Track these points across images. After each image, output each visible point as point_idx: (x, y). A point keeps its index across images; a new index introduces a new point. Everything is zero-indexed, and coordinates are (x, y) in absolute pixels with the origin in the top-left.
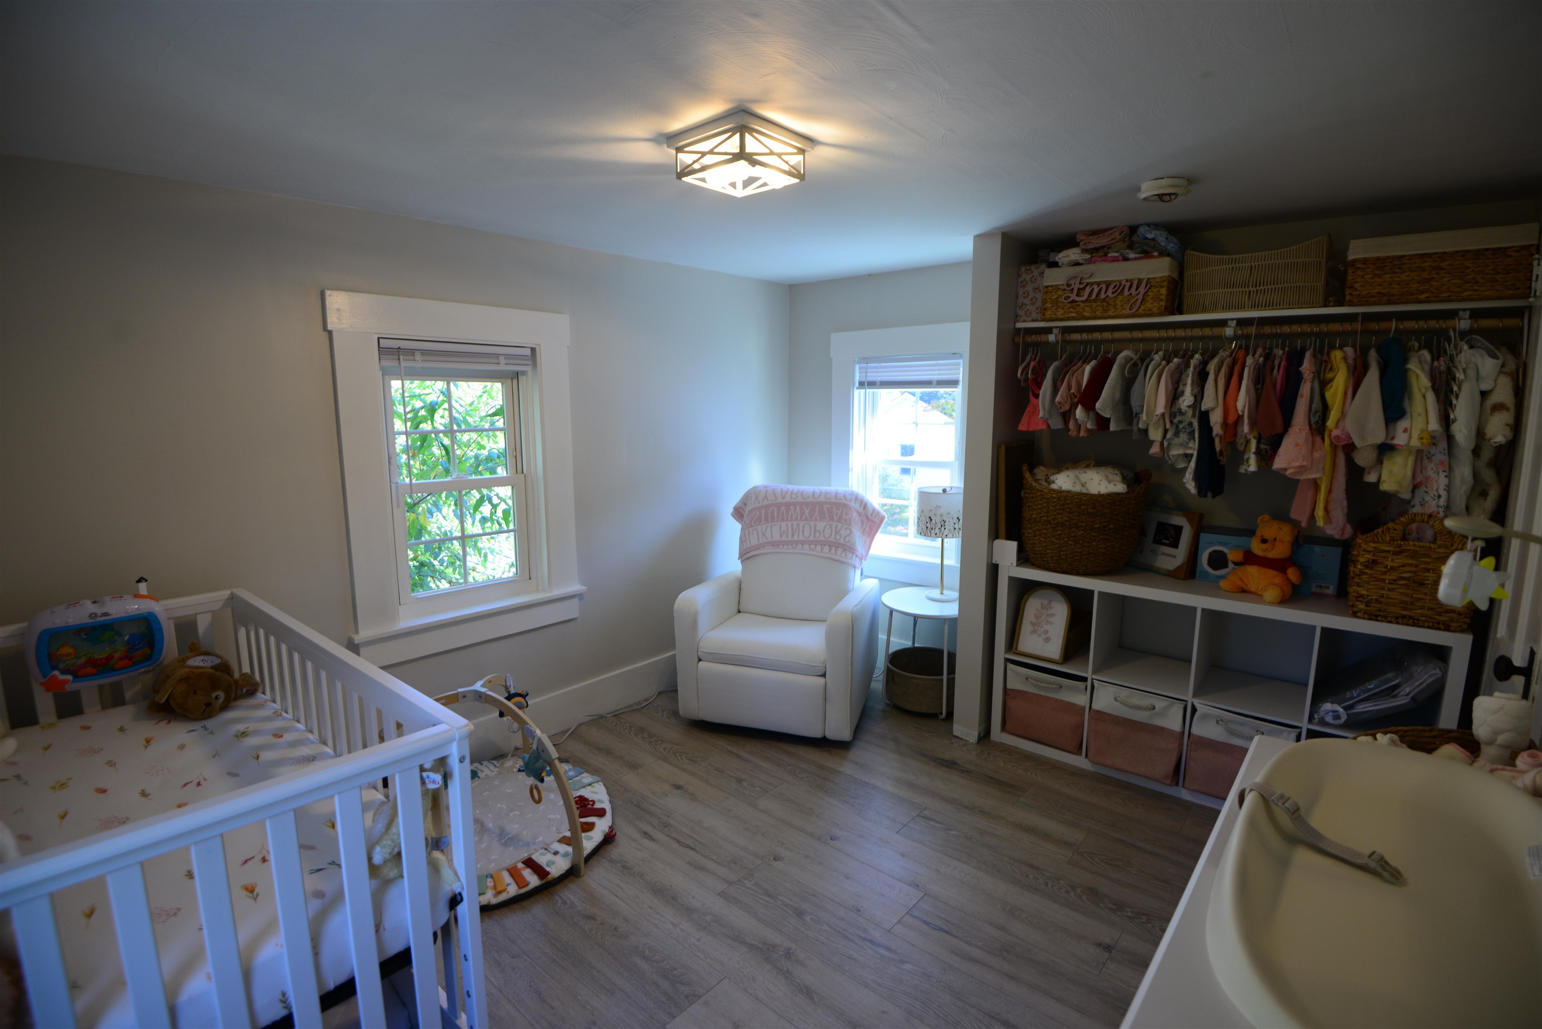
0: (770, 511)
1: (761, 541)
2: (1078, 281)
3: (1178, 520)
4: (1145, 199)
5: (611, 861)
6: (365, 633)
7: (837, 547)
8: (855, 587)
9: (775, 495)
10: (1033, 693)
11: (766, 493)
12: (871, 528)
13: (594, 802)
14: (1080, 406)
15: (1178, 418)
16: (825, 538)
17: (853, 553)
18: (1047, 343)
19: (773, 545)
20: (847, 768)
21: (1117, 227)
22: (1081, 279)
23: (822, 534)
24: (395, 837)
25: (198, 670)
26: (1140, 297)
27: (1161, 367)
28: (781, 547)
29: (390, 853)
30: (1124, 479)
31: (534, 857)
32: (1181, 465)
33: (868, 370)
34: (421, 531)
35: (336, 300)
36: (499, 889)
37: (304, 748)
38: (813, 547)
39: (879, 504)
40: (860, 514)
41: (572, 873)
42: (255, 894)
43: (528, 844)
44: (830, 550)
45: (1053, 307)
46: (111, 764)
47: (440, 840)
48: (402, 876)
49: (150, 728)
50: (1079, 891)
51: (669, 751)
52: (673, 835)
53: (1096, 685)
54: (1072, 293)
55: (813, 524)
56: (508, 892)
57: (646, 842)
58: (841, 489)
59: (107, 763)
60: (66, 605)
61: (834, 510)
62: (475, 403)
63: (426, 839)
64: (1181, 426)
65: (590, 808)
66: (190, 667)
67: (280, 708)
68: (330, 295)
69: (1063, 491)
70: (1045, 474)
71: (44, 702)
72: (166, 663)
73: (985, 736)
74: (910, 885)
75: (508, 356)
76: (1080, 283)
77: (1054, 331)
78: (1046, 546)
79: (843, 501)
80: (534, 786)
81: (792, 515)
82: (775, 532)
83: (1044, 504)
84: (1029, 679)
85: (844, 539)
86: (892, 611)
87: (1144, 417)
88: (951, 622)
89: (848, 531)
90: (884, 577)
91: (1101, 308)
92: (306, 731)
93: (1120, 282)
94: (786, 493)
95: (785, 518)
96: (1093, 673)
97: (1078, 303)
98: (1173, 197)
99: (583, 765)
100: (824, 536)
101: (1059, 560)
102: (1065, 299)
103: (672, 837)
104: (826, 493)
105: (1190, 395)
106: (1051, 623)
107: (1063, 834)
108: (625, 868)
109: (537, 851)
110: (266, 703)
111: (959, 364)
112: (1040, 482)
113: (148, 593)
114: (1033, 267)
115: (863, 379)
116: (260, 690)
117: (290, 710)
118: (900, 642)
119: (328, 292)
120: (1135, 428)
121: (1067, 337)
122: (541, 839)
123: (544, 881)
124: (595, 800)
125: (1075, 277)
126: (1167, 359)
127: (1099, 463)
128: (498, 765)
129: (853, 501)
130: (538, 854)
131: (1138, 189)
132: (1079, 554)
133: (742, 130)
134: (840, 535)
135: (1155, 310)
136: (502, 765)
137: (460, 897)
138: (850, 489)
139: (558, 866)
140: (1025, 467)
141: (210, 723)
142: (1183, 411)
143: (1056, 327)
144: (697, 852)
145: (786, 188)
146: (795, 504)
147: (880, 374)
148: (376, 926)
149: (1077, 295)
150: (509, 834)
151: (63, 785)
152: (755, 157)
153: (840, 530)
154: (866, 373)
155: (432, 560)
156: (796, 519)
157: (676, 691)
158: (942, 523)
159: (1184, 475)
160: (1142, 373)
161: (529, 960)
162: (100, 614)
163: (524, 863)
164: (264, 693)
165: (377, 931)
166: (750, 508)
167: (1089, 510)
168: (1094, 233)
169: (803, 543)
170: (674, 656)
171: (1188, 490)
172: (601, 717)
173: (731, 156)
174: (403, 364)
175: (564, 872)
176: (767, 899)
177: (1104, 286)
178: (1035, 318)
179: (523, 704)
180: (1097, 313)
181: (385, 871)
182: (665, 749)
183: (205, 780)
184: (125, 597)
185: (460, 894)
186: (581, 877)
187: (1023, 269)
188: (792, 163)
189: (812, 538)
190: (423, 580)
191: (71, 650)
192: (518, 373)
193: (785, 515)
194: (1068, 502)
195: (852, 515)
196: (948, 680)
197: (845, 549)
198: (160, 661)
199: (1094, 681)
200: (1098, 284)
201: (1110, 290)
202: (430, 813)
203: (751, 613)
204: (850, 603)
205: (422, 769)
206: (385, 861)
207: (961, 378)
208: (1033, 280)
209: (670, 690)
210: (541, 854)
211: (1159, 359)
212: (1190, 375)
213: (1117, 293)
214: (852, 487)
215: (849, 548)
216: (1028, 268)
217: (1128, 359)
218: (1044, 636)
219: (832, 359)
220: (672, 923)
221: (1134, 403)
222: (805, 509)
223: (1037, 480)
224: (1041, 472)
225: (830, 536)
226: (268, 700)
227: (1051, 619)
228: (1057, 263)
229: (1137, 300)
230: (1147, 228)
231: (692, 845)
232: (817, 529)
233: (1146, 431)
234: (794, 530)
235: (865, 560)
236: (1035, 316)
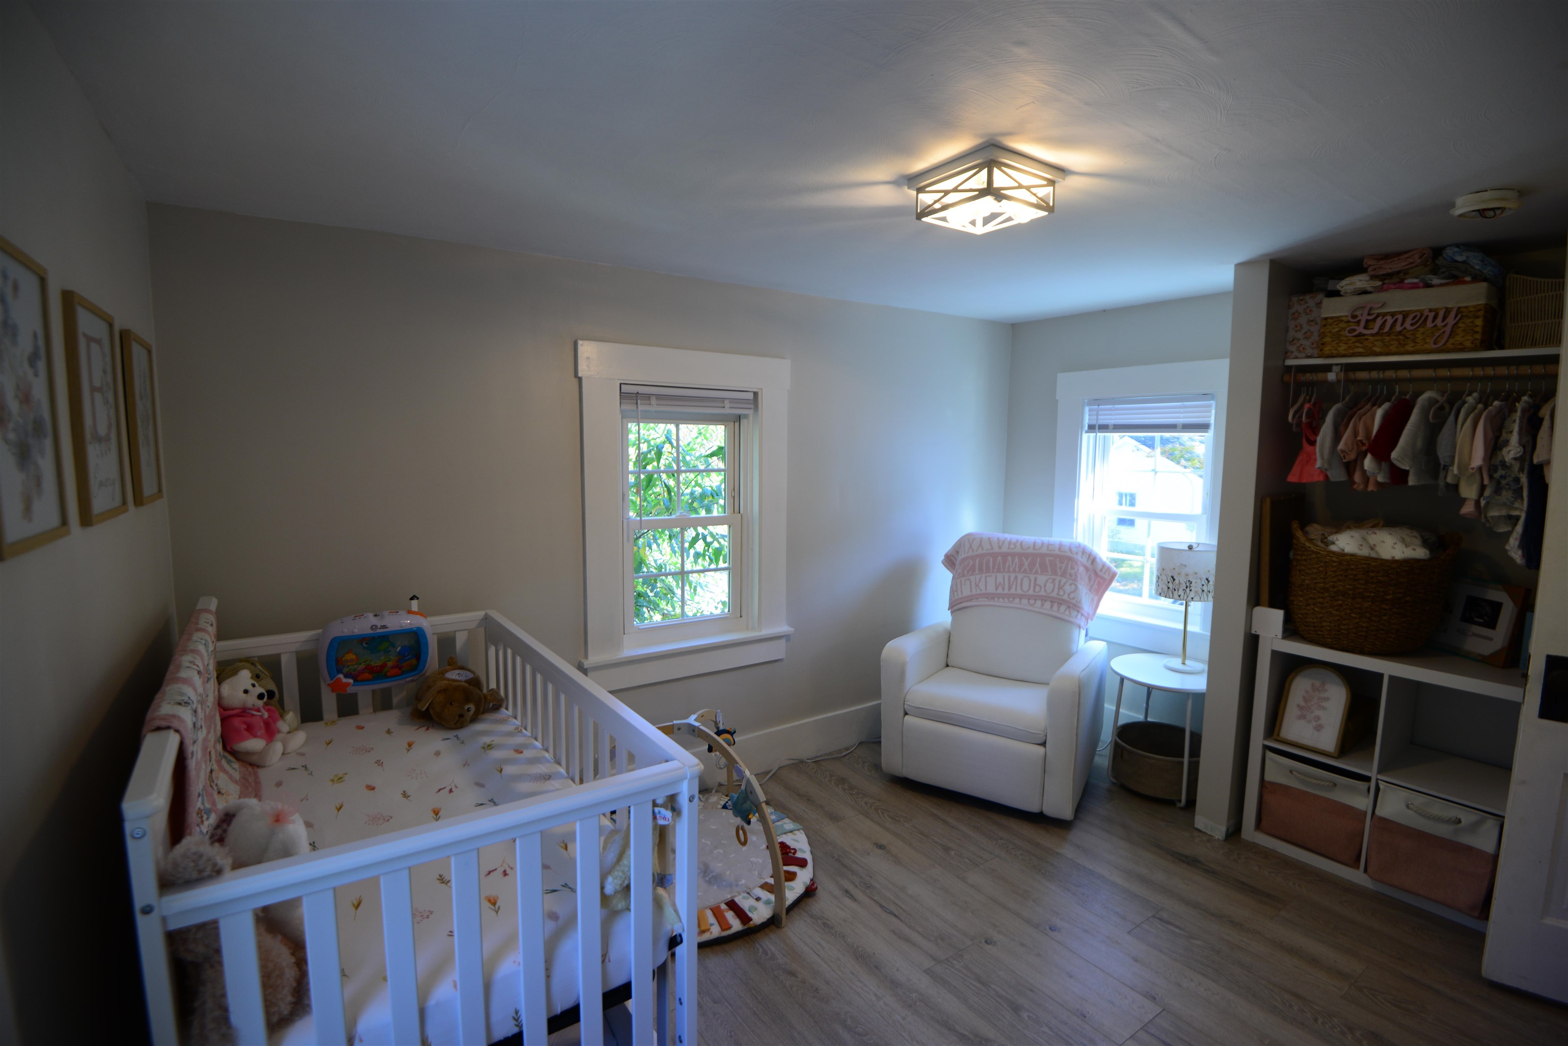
0: (984, 562)
1: (974, 592)
2: (1366, 311)
3: (1496, 595)
4: (1461, 216)
5: (812, 916)
6: (593, 659)
7: (1060, 604)
8: (1079, 648)
9: (990, 543)
10: (1298, 789)
11: (981, 542)
12: (1099, 584)
13: (795, 851)
14: (1369, 456)
15: (1501, 472)
16: (1047, 593)
17: (1078, 612)
18: (1326, 382)
19: (987, 598)
20: (1067, 851)
21: (1416, 249)
22: (1371, 309)
23: (1043, 589)
24: (626, 870)
25: (455, 683)
26: (1448, 329)
27: (1476, 411)
28: (996, 599)
29: (621, 885)
30: (1425, 543)
31: (737, 900)
32: (1503, 529)
33: (1100, 412)
34: (641, 563)
35: (587, 349)
36: (703, 928)
37: (540, 766)
38: (1032, 602)
39: (1107, 558)
40: (1087, 569)
41: (773, 922)
42: (497, 906)
43: (731, 885)
44: (1052, 607)
45: (1334, 341)
46: (379, 763)
47: (665, 877)
48: (628, 909)
49: (412, 733)
50: (1358, 1034)
51: (871, 806)
52: (876, 898)
53: (1381, 787)
54: (1359, 326)
55: (1032, 577)
56: (711, 933)
57: (847, 901)
58: (1066, 541)
59: (376, 763)
60: (354, 616)
61: (1058, 562)
62: (691, 444)
63: (653, 875)
64: (1504, 482)
65: (791, 857)
66: (448, 680)
67: (520, 724)
68: (582, 345)
69: (1346, 555)
70: (1321, 533)
71: (329, 701)
72: (428, 674)
73: (1234, 832)
74: (1145, 996)
75: (732, 400)
76: (1369, 314)
77: (1334, 368)
78: (1321, 618)
79: (1069, 554)
80: (740, 827)
81: (1009, 567)
82: (990, 583)
83: (1321, 569)
84: (1295, 773)
85: (1069, 595)
86: (1123, 679)
87: (1455, 470)
88: (1198, 698)
89: (1073, 587)
90: (1111, 640)
91: (1396, 342)
92: (542, 749)
93: (1421, 312)
94: (1003, 542)
95: (1002, 570)
96: (1380, 771)
97: (1366, 337)
98: (1498, 212)
99: (784, 811)
100: (1045, 590)
101: (1338, 635)
102: (1350, 332)
103: (875, 900)
104: (1049, 545)
105: (1517, 445)
106: (1324, 709)
107: (1336, 962)
108: (826, 926)
109: (739, 894)
110: (509, 718)
111: (1210, 406)
112: (1315, 542)
113: (418, 608)
114: (1307, 297)
115: (1094, 422)
116: (504, 705)
117: (529, 728)
118: (1131, 714)
119: (580, 342)
120: (1441, 483)
121: (1352, 375)
122: (743, 881)
123: (746, 927)
124: (797, 849)
125: (1363, 308)
126: (1485, 401)
127: (1391, 522)
128: (703, 799)
129: (1080, 554)
130: (741, 897)
131: (1453, 205)
132: (1365, 629)
133: (991, 165)
134: (1064, 591)
135: (1468, 344)
136: (707, 799)
137: (679, 938)
138: (1075, 540)
139: (760, 913)
140: (1295, 525)
141: (462, 733)
142: (1507, 464)
143: (1337, 365)
144: (901, 920)
145: (1033, 222)
146: (1013, 555)
147: (1113, 417)
148: (602, 956)
149: (1365, 328)
150: (713, 872)
151: (340, 779)
152: (1003, 192)
153: (1063, 586)
154: (1097, 415)
155: (648, 591)
156: (1014, 571)
157: (880, 742)
158: (1188, 584)
159: (1507, 541)
160: (1452, 418)
161: (730, 1008)
162: (379, 627)
163: (727, 904)
164: (507, 709)
165: (603, 962)
166: (963, 556)
167: (1379, 578)
168: (1387, 257)
169: (1021, 597)
170: (879, 705)
171: (1512, 560)
172: (802, 762)
173: (977, 193)
174: (640, 408)
175: (765, 920)
176: (979, 985)
177: (1400, 317)
178: (1310, 354)
179: (730, 741)
180: (1391, 348)
181: (614, 902)
182: (866, 803)
183: (456, 787)
184: (400, 612)
185: (680, 936)
186: (782, 928)
187: (1295, 299)
188: (1040, 195)
189: (1031, 592)
190: (639, 610)
191: (354, 657)
192: (740, 416)
193: (1002, 566)
194: (1352, 567)
195: (1078, 570)
196: (1190, 763)
197: (1069, 607)
198: (423, 672)
199: (1380, 782)
200: (1393, 314)
201: (1409, 321)
202: (656, 848)
203: (960, 668)
204: (1076, 667)
205: (655, 804)
206: (616, 892)
207: (1212, 421)
208: (1308, 311)
209: (873, 741)
210: (744, 898)
211: (1474, 401)
212: (1518, 421)
213: (1418, 324)
214: (1076, 539)
215: (1074, 606)
216: (1301, 298)
217: (1432, 402)
218: (1314, 724)
219: (1058, 400)
220: (876, 995)
221: (1442, 453)
222: (1025, 561)
223: (1311, 540)
224: (1315, 530)
225: (1053, 591)
226: (510, 716)
227: (1325, 704)
228: (1339, 291)
229: (1444, 332)
230: (1456, 249)
231: (897, 913)
232: (1038, 582)
233: (1456, 487)
234: (1011, 582)
235: (1092, 620)
236: (1309, 351)
